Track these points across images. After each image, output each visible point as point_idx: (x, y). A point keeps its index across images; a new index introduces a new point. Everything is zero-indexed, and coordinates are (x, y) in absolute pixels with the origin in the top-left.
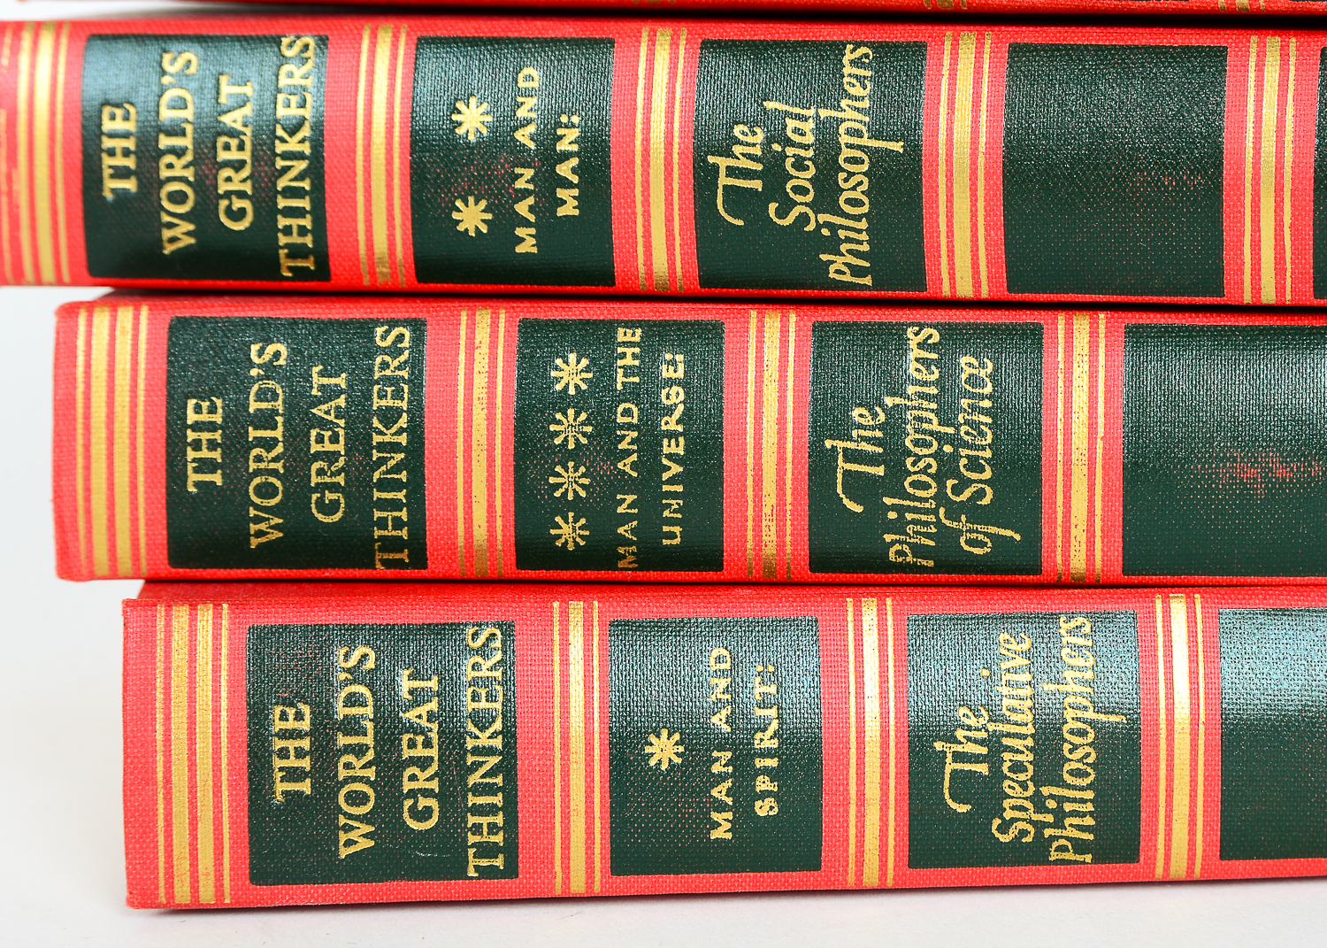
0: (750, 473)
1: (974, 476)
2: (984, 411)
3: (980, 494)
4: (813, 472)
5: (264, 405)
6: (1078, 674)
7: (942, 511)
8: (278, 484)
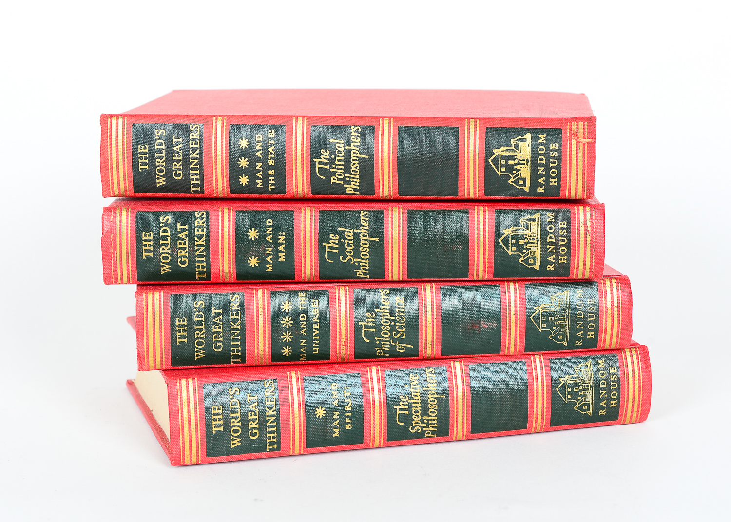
0: (338, 332)
1: (400, 330)
2: (402, 312)
3: (402, 335)
4: (355, 331)
5: (199, 319)
6: (432, 385)
7: (391, 340)
8: (203, 341)
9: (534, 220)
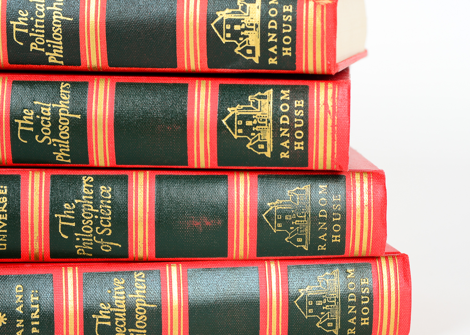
0: (29, 226)
1: (105, 226)
2: (108, 204)
3: (108, 232)
4: (51, 225)
6: (141, 292)
7: (95, 237)
9: (265, 97)
